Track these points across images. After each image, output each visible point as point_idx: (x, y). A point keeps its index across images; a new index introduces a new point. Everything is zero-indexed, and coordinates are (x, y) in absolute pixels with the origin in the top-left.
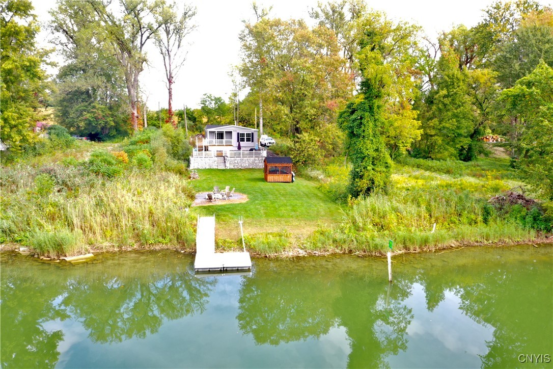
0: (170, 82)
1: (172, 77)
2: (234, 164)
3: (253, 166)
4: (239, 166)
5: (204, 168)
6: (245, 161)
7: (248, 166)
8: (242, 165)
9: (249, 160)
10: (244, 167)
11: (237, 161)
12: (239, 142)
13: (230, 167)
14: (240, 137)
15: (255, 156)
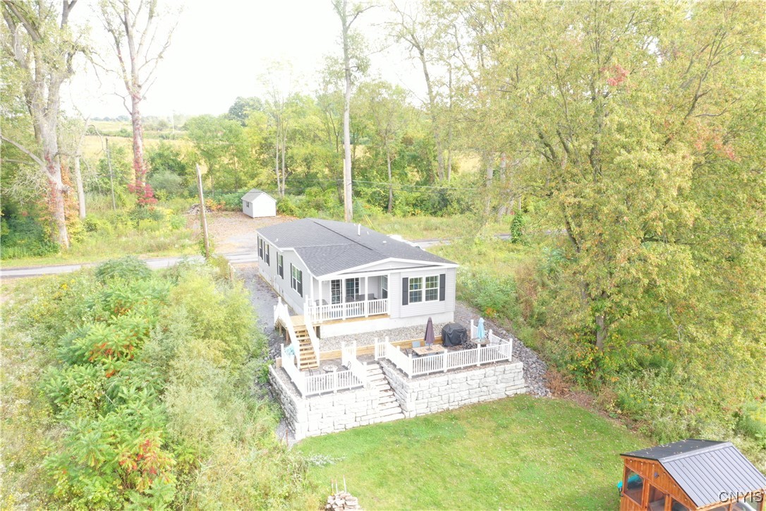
0: (134, 96)
1: (139, 86)
2: (430, 400)
3: (482, 393)
4: (442, 402)
5: (340, 427)
6: (459, 384)
7: (466, 397)
8: (452, 400)
9: (469, 379)
10: (457, 403)
11: (436, 389)
12: (407, 304)
13: (418, 412)
14: (409, 291)
15: (482, 363)
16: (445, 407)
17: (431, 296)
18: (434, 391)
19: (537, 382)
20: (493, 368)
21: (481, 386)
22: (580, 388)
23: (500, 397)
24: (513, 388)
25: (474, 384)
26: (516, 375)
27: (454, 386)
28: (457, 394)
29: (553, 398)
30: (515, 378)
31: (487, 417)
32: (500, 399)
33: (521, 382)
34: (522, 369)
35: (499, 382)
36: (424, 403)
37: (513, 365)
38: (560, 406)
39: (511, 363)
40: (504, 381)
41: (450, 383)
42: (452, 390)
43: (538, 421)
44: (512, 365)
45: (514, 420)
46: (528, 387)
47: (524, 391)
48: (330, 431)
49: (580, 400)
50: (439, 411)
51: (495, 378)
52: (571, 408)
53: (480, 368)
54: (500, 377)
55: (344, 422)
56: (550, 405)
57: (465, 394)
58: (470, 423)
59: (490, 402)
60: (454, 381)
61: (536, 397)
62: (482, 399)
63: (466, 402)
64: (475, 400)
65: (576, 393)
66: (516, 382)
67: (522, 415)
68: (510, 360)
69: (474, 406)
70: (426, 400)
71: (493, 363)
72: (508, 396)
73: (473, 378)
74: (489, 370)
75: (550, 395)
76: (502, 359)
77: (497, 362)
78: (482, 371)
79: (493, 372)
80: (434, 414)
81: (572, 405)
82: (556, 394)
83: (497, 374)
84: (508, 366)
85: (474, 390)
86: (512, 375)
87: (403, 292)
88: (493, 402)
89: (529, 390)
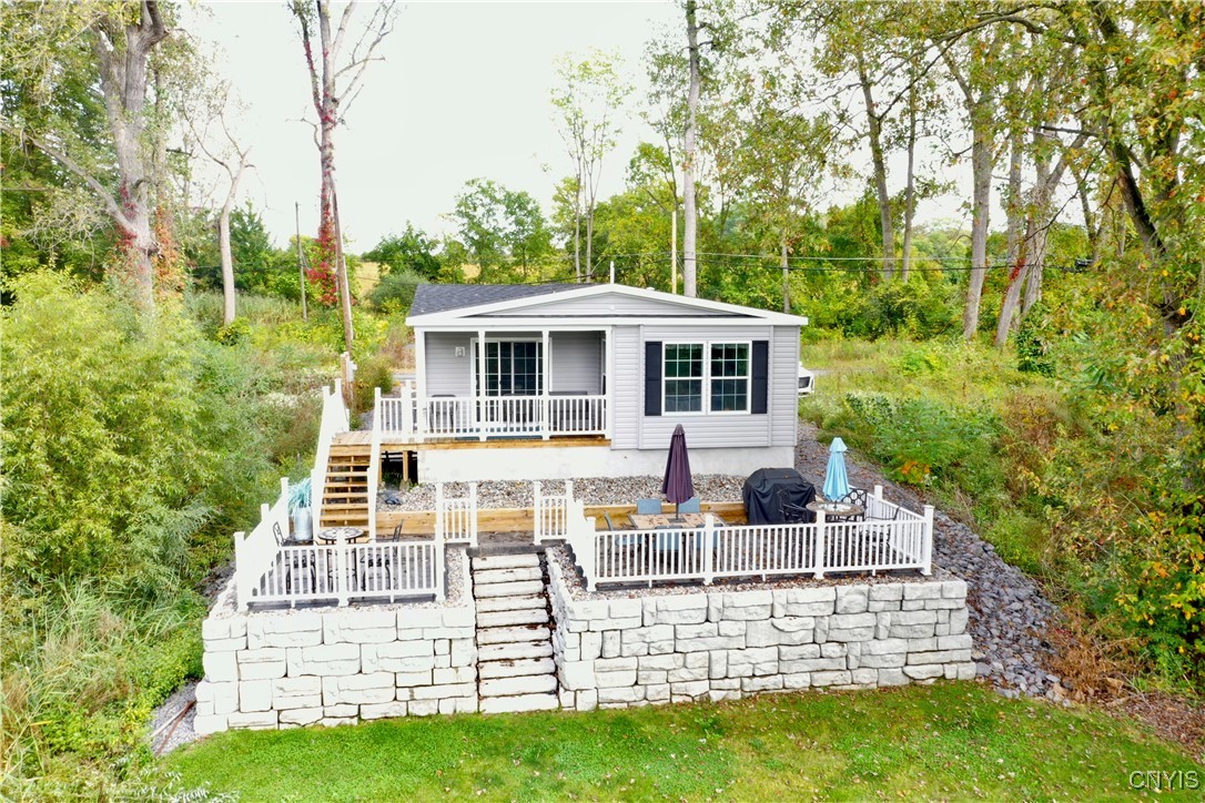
0: (325, 120)
1: (334, 101)
2: (645, 661)
3: (823, 663)
4: (684, 674)
5: (341, 710)
6: (743, 625)
7: (770, 668)
8: (719, 671)
9: (779, 612)
10: (736, 683)
11: (668, 632)
12: (658, 413)
13: (604, 695)
14: (664, 378)
15: (829, 569)
16: (698, 689)
17: (726, 398)
18: (661, 635)
19: (1019, 652)
20: (864, 587)
21: (821, 638)
22: (1162, 685)
23: (884, 683)
24: (931, 657)
25: (799, 629)
26: (942, 617)
27: (726, 627)
28: (736, 656)
29: (1067, 703)
30: (941, 629)
31: (825, 736)
32: (886, 688)
33: (959, 642)
34: (962, 603)
35: (883, 633)
36: (623, 669)
37: (936, 585)
38: (1088, 730)
39: (927, 579)
40: (899, 631)
41: (714, 616)
42: (721, 641)
43: (1000, 769)
44: (927, 584)
45: (911, 758)
46: (987, 661)
47: (969, 671)
48: (306, 718)
49: (1164, 720)
50: (676, 700)
51: (869, 619)
52: (1127, 743)
53: (821, 584)
54: (887, 619)
55: (357, 698)
56: (1054, 724)
57: (765, 659)
58: (757, 748)
59: (849, 693)
60: (729, 613)
61: (1009, 693)
62: (822, 680)
63: (770, 682)
64: (799, 681)
65: (1151, 698)
66: (944, 643)
67: (946, 746)
68: (927, 572)
69: (792, 698)
70: (632, 662)
71: (869, 573)
72: (914, 682)
73: (794, 610)
74: (850, 593)
75: (1057, 693)
76: (898, 566)
77: (882, 573)
78: (827, 593)
79: (861, 599)
80: (656, 709)
81: (1133, 734)
82: (1079, 695)
83: (875, 606)
84: (913, 588)
85: (798, 650)
86: (931, 617)
87: (648, 380)
88: (860, 693)
89: (986, 670)
